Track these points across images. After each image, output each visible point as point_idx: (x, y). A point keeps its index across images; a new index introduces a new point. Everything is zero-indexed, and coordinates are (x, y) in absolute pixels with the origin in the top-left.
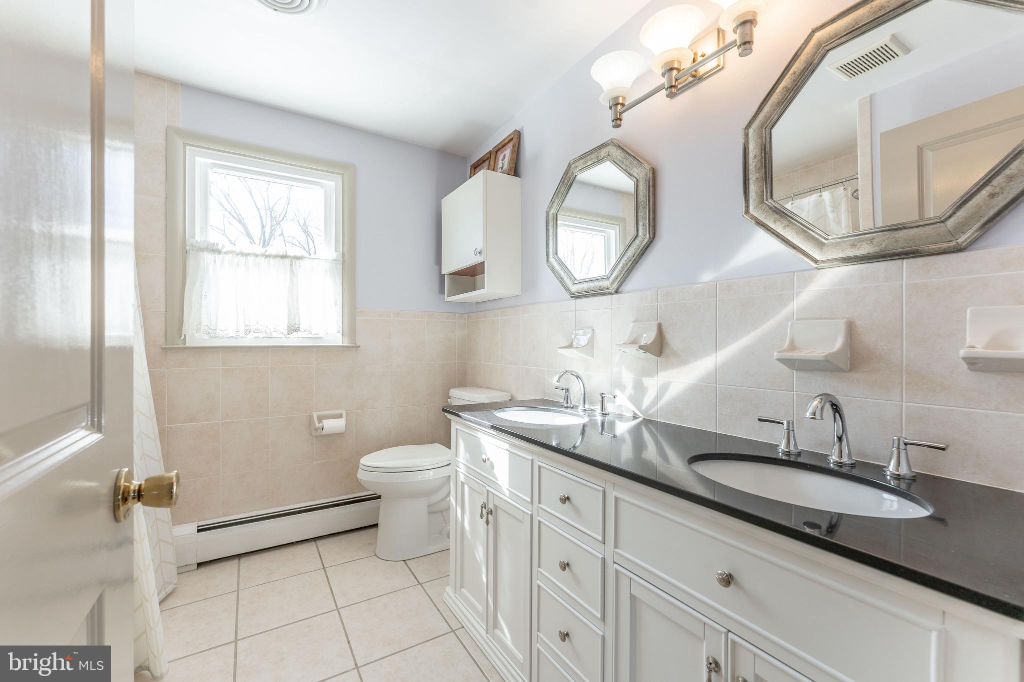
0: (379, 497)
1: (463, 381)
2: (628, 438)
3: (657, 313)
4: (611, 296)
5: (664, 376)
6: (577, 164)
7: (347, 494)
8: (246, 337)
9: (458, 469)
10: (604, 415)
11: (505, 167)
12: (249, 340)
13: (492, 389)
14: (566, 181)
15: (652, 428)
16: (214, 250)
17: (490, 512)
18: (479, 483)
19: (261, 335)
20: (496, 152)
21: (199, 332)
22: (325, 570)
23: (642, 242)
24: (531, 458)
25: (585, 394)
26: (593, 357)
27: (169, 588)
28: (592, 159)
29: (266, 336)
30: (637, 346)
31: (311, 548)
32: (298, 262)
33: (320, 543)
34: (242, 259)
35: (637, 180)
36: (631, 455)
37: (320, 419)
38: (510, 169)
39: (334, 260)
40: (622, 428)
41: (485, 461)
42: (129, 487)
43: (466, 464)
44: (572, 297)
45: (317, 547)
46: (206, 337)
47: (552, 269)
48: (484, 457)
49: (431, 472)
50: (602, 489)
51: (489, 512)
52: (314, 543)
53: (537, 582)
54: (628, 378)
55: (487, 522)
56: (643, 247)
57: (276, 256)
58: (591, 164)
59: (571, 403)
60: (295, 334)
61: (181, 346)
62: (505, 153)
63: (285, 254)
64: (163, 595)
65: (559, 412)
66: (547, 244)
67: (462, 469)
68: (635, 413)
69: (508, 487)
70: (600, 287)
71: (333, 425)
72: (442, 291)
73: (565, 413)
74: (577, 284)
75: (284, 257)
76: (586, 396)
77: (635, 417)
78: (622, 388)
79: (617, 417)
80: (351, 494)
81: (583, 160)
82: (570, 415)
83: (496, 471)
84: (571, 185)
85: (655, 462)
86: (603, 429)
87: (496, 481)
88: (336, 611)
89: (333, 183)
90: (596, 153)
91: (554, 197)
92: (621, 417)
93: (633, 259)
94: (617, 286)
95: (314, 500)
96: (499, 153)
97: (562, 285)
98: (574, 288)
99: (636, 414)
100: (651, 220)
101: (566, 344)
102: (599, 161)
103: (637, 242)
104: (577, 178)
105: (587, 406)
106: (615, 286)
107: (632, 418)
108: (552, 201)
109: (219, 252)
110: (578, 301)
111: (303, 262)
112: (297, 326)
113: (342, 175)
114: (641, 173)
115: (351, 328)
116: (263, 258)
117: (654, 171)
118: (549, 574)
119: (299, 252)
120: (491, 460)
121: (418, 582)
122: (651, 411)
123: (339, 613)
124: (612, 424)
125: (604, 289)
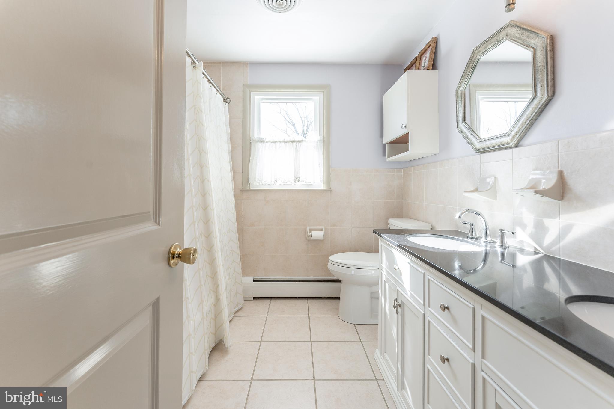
0: (340, 281)
1: (400, 214)
2: (529, 269)
3: (557, 161)
4: (511, 150)
5: (565, 219)
6: (479, 50)
7: (325, 276)
8: (275, 185)
9: (382, 272)
10: (503, 247)
11: (426, 65)
12: (277, 187)
13: (419, 220)
14: (471, 65)
15: (554, 263)
16: (262, 141)
17: (400, 305)
18: (393, 283)
19: (282, 184)
20: (421, 56)
21: (255, 182)
22: (309, 317)
23: (540, 101)
24: (423, 272)
25: (486, 229)
26: (496, 200)
27: (240, 307)
28: (492, 43)
29: (284, 184)
30: (533, 191)
31: (304, 303)
32: (300, 144)
33: (310, 301)
34: (274, 144)
35: (535, 49)
36: (533, 284)
37: (311, 230)
38: (429, 65)
39: (319, 141)
40: (522, 260)
41: (396, 269)
42: (175, 252)
43: (386, 269)
44: (477, 153)
45: (308, 303)
46: (258, 184)
47: (462, 132)
48: (395, 266)
49: (373, 272)
50: (472, 306)
51: (398, 306)
52: (307, 300)
53: (428, 366)
54: (529, 218)
55: (397, 312)
56: (542, 106)
57: (289, 142)
58: (492, 47)
59: (476, 235)
60: (297, 183)
61: (248, 189)
62: (426, 55)
63: (294, 140)
64: (236, 309)
65: (463, 241)
66: (457, 114)
67: (384, 273)
68: (536, 249)
69: (409, 290)
70: (501, 143)
71: (317, 235)
72: (384, 155)
73: (468, 242)
74: (481, 142)
75: (293, 142)
76: (488, 231)
77: (536, 253)
78: (523, 226)
79: (518, 251)
80: (327, 276)
81: (485, 45)
82: (472, 244)
83: (403, 277)
84: (475, 67)
85: (558, 295)
86: (503, 259)
87: (402, 284)
88: (310, 342)
89: (318, 98)
90: (495, 37)
91: (462, 79)
92: (522, 251)
93: (531, 117)
94: (516, 141)
95: (307, 276)
96: (423, 56)
97: (469, 144)
98: (479, 146)
99: (538, 250)
100: (549, 81)
101: (472, 189)
102: (498, 42)
103: (536, 102)
104: (481, 60)
105: (489, 239)
106: (515, 141)
107: (534, 253)
108: (460, 82)
109: (264, 142)
110: (483, 155)
111: (303, 143)
112: (299, 178)
113: (323, 92)
114: (538, 42)
115: (328, 180)
116: (283, 143)
117: (552, 39)
118: (434, 363)
119: (300, 138)
120: (400, 269)
121: (360, 340)
122: (553, 249)
123: (311, 344)
124: (513, 256)
125: (505, 144)
